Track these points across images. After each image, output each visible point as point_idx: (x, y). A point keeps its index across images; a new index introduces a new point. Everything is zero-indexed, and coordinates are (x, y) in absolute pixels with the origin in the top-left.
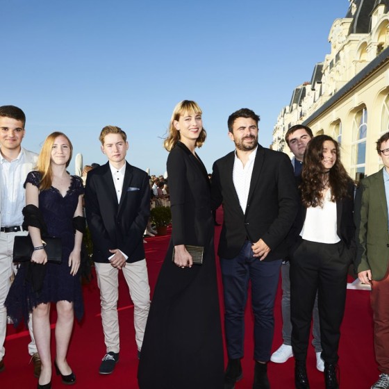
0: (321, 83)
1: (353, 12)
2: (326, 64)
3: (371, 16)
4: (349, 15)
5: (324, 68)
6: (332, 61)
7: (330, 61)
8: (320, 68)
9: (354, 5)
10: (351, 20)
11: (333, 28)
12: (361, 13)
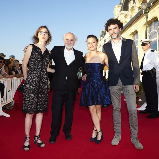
1: (122, 2)
3: (128, 4)
10: (121, 5)
11: (115, 8)
12: (125, 3)
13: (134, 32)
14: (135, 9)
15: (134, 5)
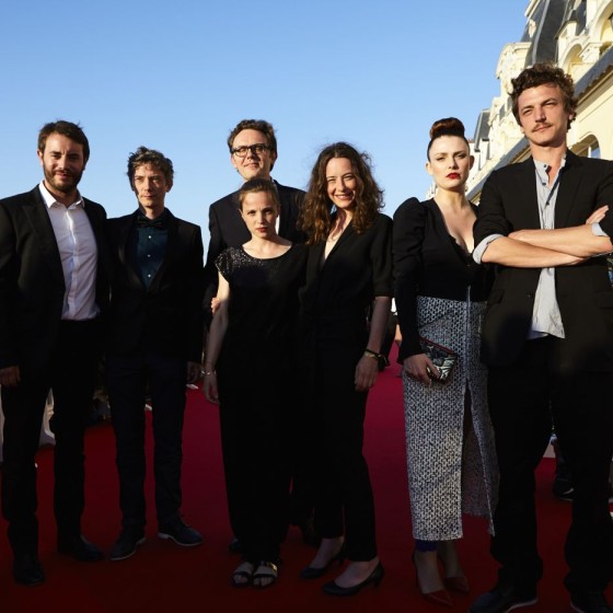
0: (488, 140)
1: (531, 33)
2: (494, 111)
3: (557, 38)
4: (526, 38)
5: (491, 118)
6: (503, 108)
7: (499, 108)
8: (485, 117)
9: (533, 23)
10: (528, 45)
11: (503, 57)
12: (541, 34)
13: (582, 142)
14: (585, 54)
15: (581, 40)
